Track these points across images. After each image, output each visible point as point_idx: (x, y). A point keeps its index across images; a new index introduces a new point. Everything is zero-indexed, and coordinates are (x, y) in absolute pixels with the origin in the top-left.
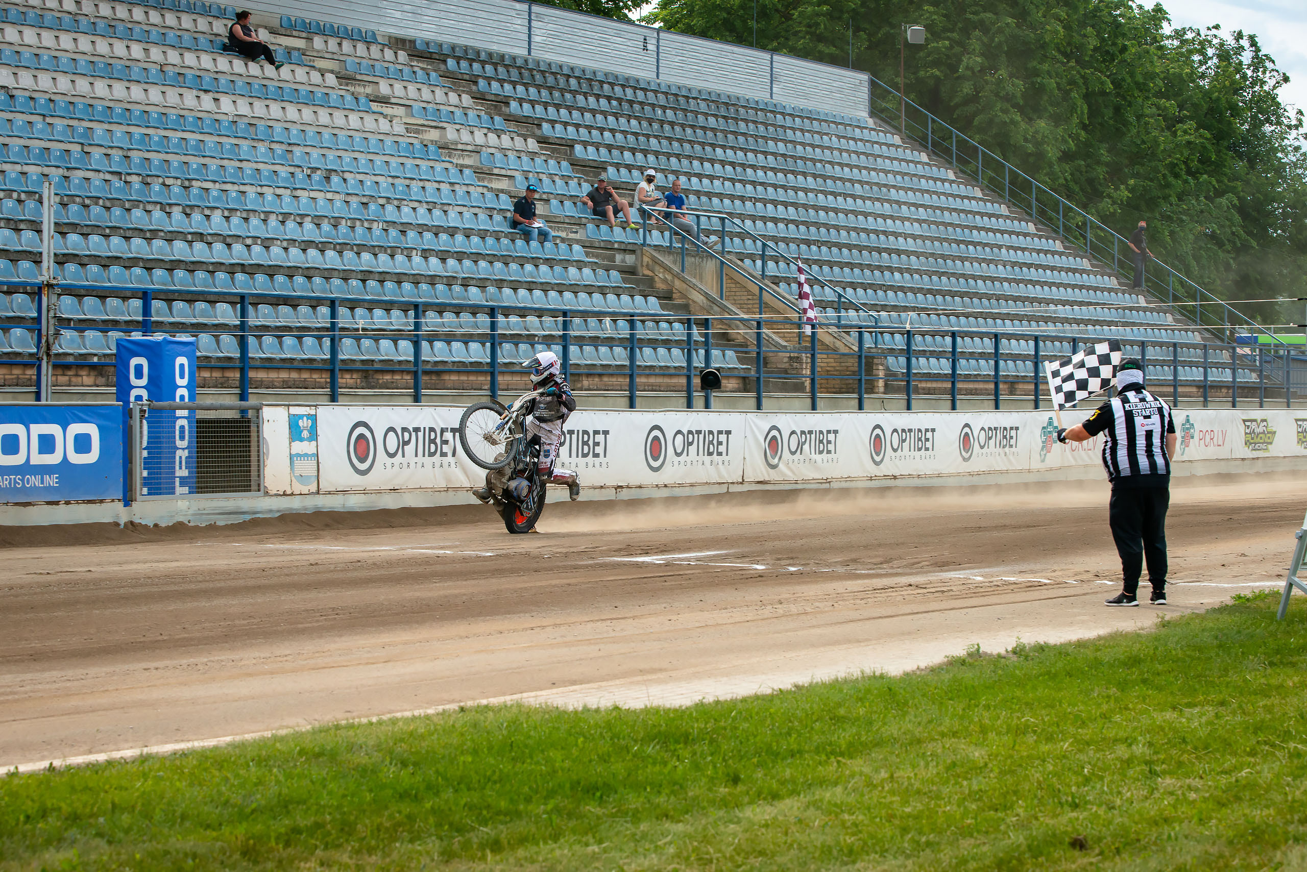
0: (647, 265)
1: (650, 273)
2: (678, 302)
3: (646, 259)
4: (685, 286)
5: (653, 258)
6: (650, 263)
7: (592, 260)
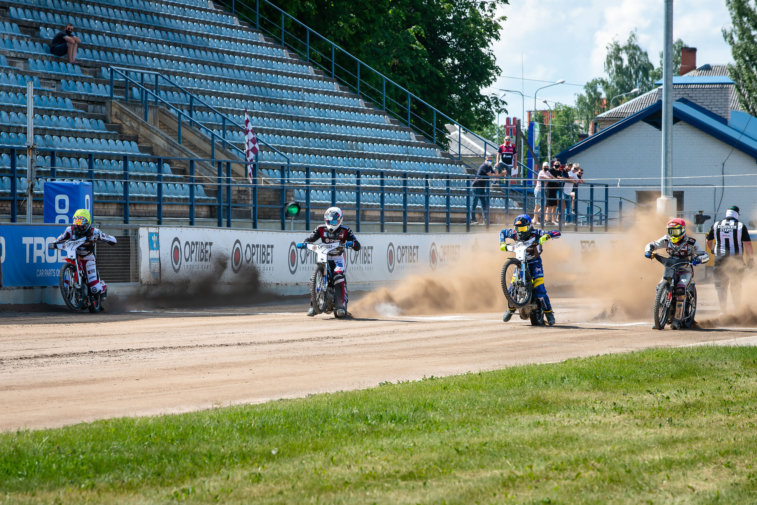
0: (116, 115)
1: (118, 122)
2: (144, 145)
3: (114, 110)
4: (149, 132)
5: (121, 109)
6: (119, 113)
7: (81, 111)
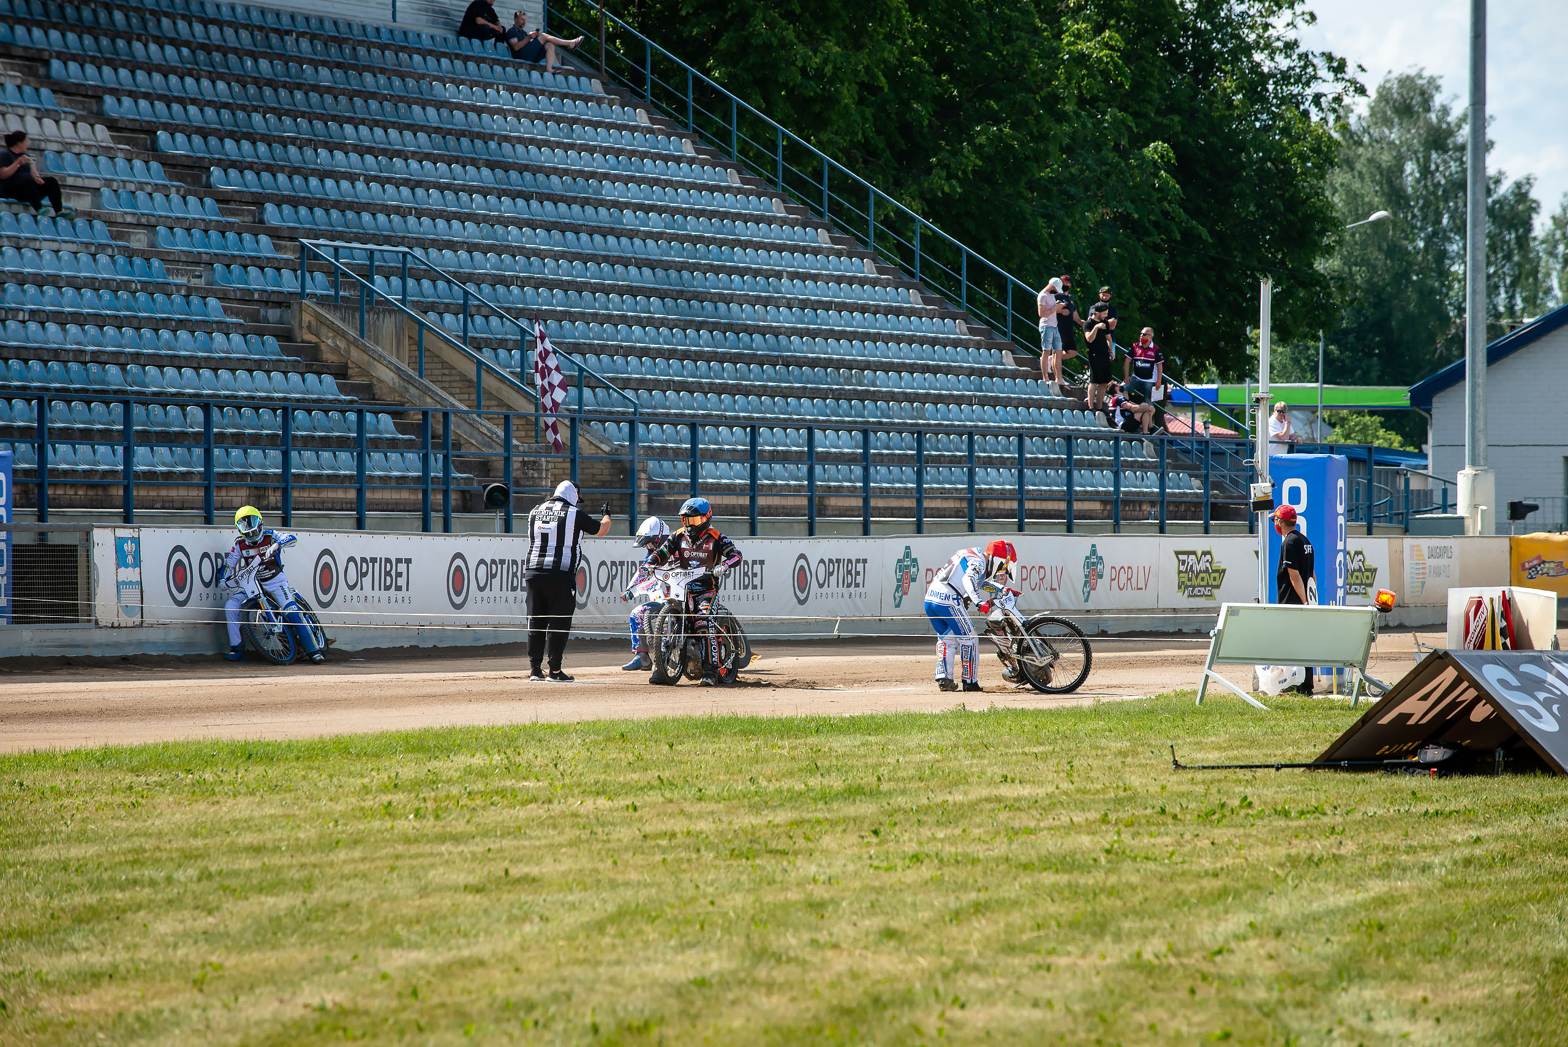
0: (309, 327)
2: (356, 381)
3: (306, 318)
4: (366, 357)
5: (317, 316)
6: (314, 323)
7: (235, 320)
